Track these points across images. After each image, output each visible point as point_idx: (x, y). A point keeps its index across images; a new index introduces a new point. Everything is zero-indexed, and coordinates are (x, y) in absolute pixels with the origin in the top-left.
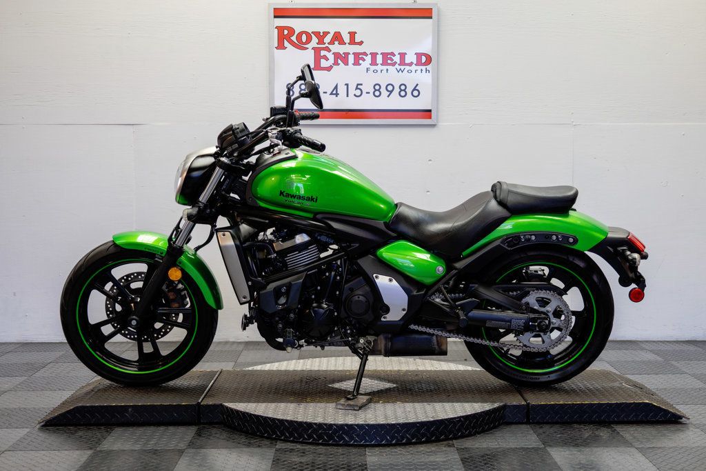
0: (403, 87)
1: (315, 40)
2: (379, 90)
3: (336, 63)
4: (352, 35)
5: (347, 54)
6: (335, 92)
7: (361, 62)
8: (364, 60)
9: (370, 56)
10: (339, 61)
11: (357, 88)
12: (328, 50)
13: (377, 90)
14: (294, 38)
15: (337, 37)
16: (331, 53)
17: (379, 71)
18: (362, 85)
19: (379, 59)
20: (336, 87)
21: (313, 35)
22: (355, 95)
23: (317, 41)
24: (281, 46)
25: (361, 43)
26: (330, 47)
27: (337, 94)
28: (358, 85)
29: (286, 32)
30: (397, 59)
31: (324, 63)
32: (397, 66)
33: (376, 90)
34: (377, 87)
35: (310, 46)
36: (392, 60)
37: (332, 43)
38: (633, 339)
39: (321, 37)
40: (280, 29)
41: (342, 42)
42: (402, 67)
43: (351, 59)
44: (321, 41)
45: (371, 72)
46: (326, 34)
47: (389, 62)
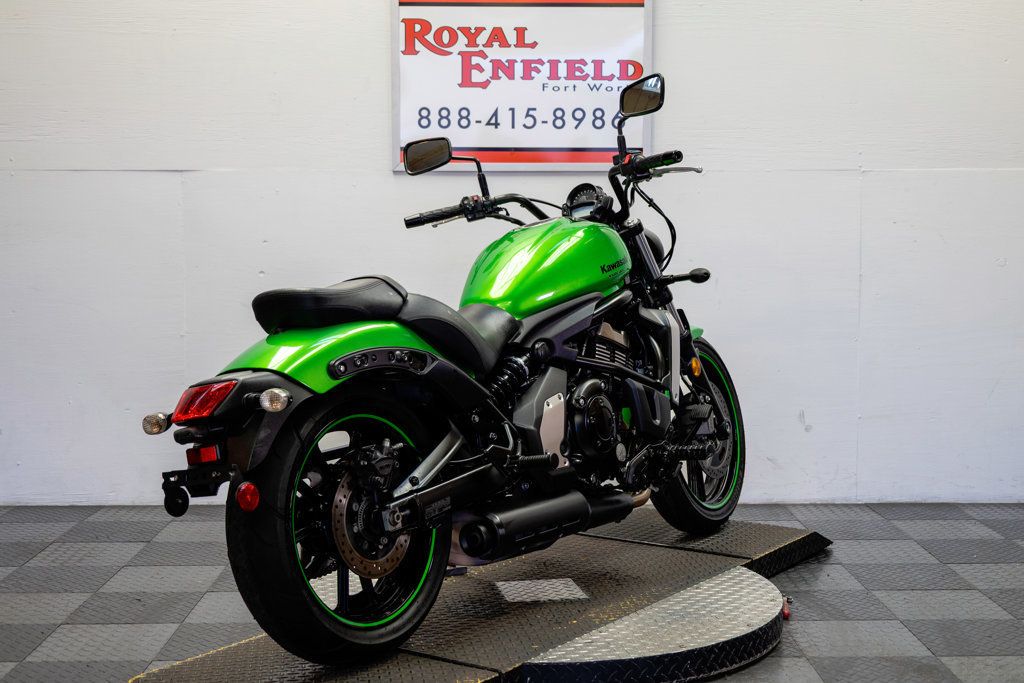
0: (599, 114)
1: (462, 40)
2: (561, 118)
3: (495, 76)
4: (521, 32)
5: (512, 62)
6: (493, 121)
7: (533, 74)
8: (538, 71)
9: (547, 65)
10: (501, 73)
11: (528, 115)
12: (483, 55)
13: (559, 117)
14: (430, 37)
15: (497, 35)
16: (489, 59)
17: (562, 89)
18: (534, 109)
19: (562, 70)
20: (495, 114)
21: (459, 32)
22: (524, 126)
23: (466, 41)
24: (410, 50)
25: (534, 45)
26: (487, 50)
27: (496, 125)
28: (529, 110)
29: (418, 28)
30: (589, 69)
31: (476, 76)
32: (589, 81)
33: (557, 118)
34: (559, 114)
35: (455, 49)
36: (582, 71)
37: (489, 44)
38: (952, 501)
39: (471, 35)
40: (409, 23)
41: (504, 44)
42: (598, 83)
43: (519, 69)
44: (472, 42)
45: (549, 90)
46: (479, 30)
47: (578, 74)
